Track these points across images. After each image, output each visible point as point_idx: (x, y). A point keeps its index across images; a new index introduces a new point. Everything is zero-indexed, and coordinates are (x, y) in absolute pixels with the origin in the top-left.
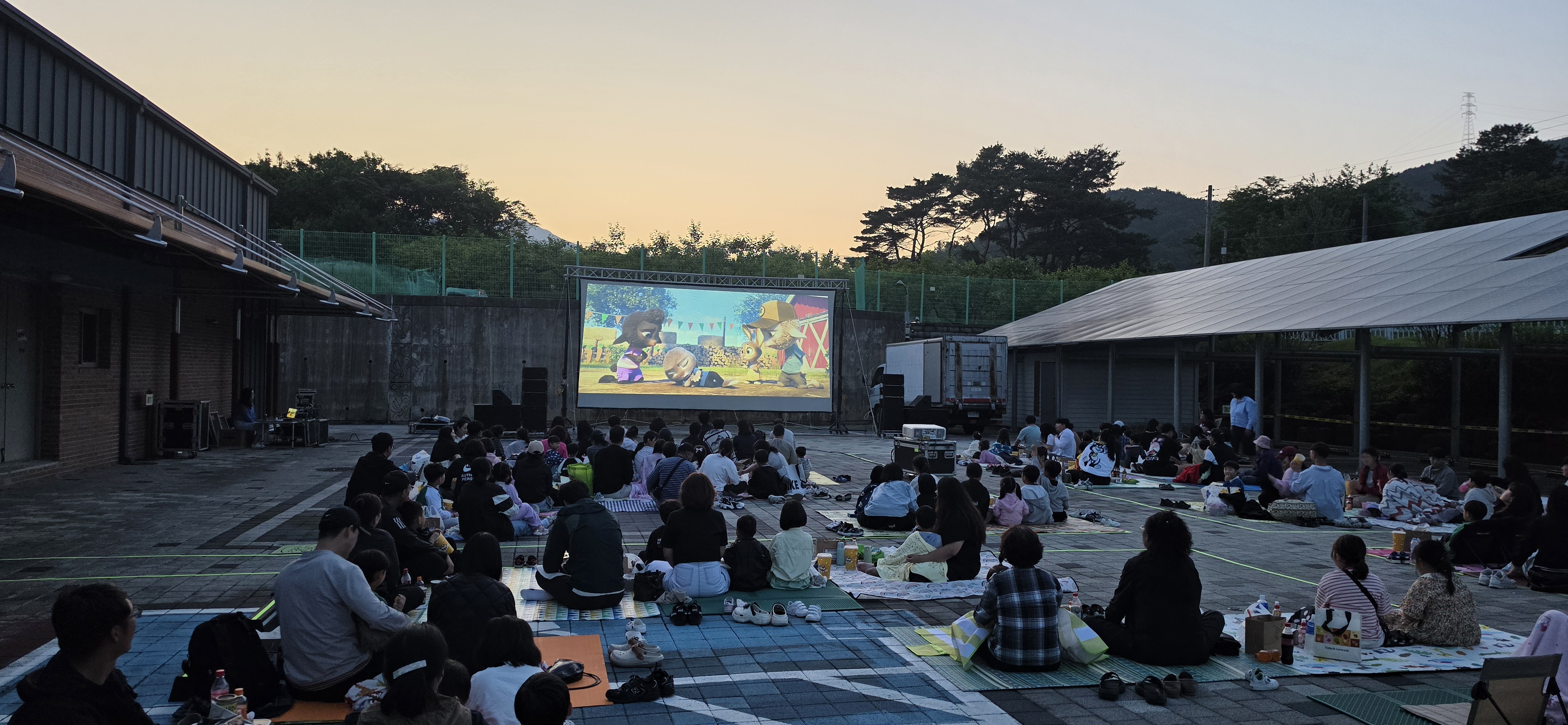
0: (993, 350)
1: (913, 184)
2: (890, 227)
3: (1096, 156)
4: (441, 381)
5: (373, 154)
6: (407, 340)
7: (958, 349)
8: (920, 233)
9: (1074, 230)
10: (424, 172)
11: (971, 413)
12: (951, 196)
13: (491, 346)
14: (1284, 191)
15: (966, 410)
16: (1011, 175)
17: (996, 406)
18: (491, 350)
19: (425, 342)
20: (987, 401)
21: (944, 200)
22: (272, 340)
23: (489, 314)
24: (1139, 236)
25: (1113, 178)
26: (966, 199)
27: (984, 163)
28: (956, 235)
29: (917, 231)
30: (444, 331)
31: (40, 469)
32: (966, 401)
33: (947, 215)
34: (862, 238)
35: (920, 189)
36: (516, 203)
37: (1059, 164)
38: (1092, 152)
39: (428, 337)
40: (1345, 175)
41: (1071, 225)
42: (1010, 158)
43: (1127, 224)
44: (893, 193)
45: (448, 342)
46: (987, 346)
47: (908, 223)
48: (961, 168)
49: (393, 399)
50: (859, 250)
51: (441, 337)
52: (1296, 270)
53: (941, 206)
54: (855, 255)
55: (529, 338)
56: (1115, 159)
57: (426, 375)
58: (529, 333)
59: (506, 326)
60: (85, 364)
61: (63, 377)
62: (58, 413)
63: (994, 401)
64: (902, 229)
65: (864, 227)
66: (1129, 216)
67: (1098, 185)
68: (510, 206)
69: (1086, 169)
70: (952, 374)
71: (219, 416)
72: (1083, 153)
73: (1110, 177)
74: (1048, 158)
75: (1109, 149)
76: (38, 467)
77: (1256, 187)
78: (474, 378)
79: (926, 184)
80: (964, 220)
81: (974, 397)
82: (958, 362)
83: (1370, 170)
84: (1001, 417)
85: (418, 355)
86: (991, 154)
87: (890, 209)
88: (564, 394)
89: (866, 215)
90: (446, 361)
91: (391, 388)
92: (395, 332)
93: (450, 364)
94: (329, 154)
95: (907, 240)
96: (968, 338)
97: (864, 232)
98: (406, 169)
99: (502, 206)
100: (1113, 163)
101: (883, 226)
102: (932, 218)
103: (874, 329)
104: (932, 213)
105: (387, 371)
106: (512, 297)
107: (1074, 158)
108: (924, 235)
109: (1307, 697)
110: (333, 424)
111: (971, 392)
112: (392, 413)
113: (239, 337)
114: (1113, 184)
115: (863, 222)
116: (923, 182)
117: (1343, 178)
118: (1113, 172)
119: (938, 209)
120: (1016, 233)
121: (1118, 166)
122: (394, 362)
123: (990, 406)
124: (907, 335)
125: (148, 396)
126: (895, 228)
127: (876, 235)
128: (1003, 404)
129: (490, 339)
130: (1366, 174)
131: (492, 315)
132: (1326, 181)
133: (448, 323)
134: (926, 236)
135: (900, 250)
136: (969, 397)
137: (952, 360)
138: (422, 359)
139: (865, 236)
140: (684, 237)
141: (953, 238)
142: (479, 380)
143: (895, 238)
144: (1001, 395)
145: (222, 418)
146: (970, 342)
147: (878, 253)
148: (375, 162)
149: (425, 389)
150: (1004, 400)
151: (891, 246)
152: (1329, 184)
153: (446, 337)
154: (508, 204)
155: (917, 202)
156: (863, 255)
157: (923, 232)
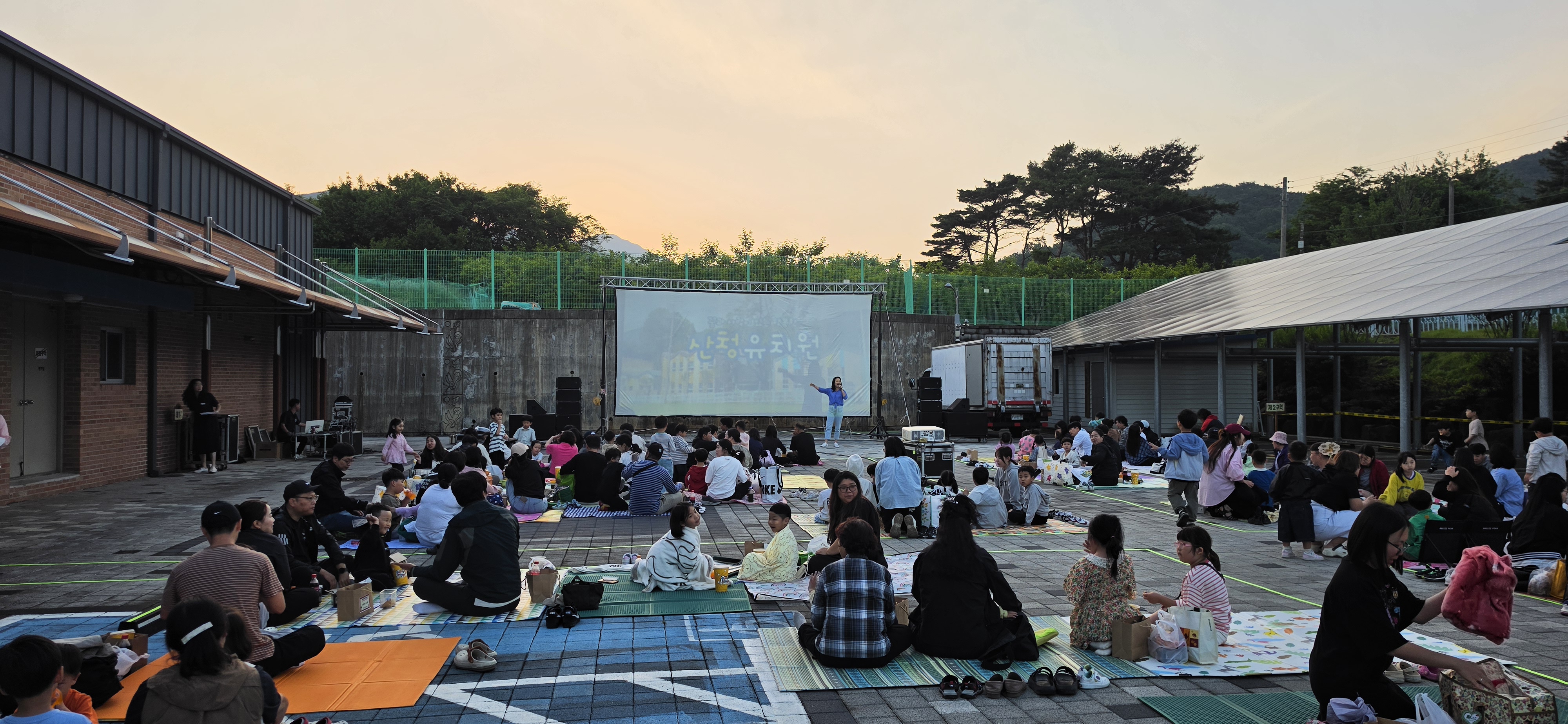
0: (1036, 351)
1: (984, 186)
2: (962, 230)
3: (1174, 152)
4: (492, 393)
5: (448, 174)
6: (458, 353)
7: (999, 350)
8: (993, 236)
9: (1152, 229)
10: (498, 190)
11: (1015, 416)
12: (1024, 197)
13: (540, 358)
14: (1373, 182)
15: (1009, 413)
16: (1084, 173)
17: (1041, 408)
18: (540, 362)
19: (476, 355)
20: (1031, 403)
21: (1017, 202)
22: (318, 356)
23: (538, 326)
24: (1219, 232)
25: (1191, 174)
26: (1039, 199)
27: (1057, 162)
28: (1030, 236)
29: (989, 233)
30: (494, 344)
31: (59, 482)
32: (1009, 403)
33: (1021, 216)
34: (933, 242)
35: (991, 191)
36: (588, 217)
37: (1134, 161)
38: (1168, 147)
39: (478, 349)
40: (1439, 163)
41: (1147, 222)
42: (1083, 156)
43: (1207, 220)
44: (965, 196)
45: (498, 354)
46: (1030, 347)
47: (981, 226)
48: (1032, 168)
49: (446, 411)
50: (931, 254)
51: (491, 350)
52: (1351, 261)
53: (1014, 208)
54: (927, 259)
55: (576, 349)
56: (1194, 154)
57: (477, 387)
58: (576, 344)
59: (554, 337)
60: (109, 381)
61: (82, 393)
62: (79, 428)
63: (1038, 403)
64: (975, 232)
65: (935, 230)
66: (1210, 212)
67: (1176, 181)
68: (582, 221)
69: (1163, 165)
70: (994, 376)
71: (259, 430)
72: (1159, 148)
73: (1189, 172)
74: (1123, 155)
75: (1187, 144)
76: (57, 480)
77: (1343, 178)
78: (524, 388)
79: (997, 185)
80: (1039, 221)
81: (1017, 400)
82: (1000, 364)
83: (1466, 157)
84: (1047, 419)
85: (469, 368)
86: (1063, 153)
87: (961, 212)
88: (603, 402)
89: (937, 218)
90: (496, 373)
91: (443, 400)
92: (447, 346)
93: (500, 375)
94: (406, 175)
95: (980, 243)
96: (1010, 339)
97: (935, 236)
98: (479, 188)
99: (574, 221)
100: (1191, 158)
101: (954, 229)
102: (1005, 220)
103: (923, 333)
104: (1005, 214)
105: (440, 384)
106: (559, 309)
107: (1150, 154)
108: (997, 237)
109: (1138, 699)
110: (366, 436)
111: (1013, 394)
112: (445, 425)
113: (279, 352)
114: (1191, 179)
115: (934, 226)
116: (994, 183)
117: (1438, 166)
118: (1191, 167)
119: (1011, 211)
120: (1091, 234)
121: (1196, 160)
122: (446, 375)
123: (1034, 408)
124: (957, 338)
125: (176, 410)
126: (967, 231)
127: (947, 238)
128: (1048, 405)
129: (539, 351)
130: (1462, 161)
131: (540, 327)
132: (1418, 169)
133: (498, 336)
134: (999, 238)
135: (972, 253)
136: (1012, 400)
137: (994, 362)
138: (473, 372)
139: (936, 239)
140: (735, 246)
141: (1027, 239)
142: (528, 392)
143: (968, 242)
144: (1046, 396)
145: (264, 432)
146: (1012, 343)
147: (950, 256)
148: (450, 182)
149: (476, 401)
150: (1049, 402)
151: (964, 249)
152: (1423, 173)
153: (495, 349)
154: (581, 219)
155: (990, 204)
156: (936, 258)
157: (996, 233)
